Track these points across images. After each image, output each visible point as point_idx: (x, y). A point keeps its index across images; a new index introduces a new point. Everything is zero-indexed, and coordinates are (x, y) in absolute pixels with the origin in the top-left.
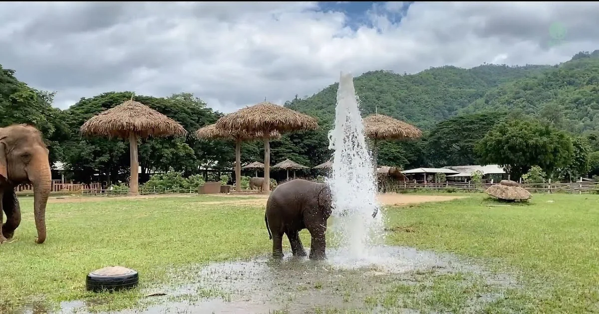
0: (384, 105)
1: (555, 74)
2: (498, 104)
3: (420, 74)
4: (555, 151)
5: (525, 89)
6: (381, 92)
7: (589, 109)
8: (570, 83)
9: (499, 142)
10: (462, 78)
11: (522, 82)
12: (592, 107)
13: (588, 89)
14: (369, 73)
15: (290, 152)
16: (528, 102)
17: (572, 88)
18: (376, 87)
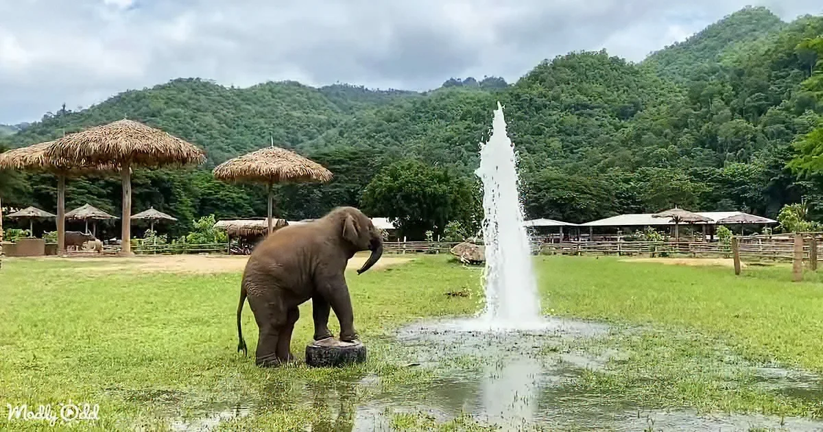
0: (202, 129)
1: (424, 104)
2: (356, 138)
3: (252, 88)
4: (455, 202)
5: (389, 121)
6: (198, 110)
7: (463, 150)
8: (442, 117)
9: (390, 189)
10: (309, 99)
11: (386, 110)
12: (466, 148)
13: (461, 126)
14: (180, 80)
15: (82, 194)
16: (392, 137)
17: (443, 123)
18: (190, 102)
